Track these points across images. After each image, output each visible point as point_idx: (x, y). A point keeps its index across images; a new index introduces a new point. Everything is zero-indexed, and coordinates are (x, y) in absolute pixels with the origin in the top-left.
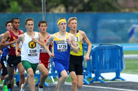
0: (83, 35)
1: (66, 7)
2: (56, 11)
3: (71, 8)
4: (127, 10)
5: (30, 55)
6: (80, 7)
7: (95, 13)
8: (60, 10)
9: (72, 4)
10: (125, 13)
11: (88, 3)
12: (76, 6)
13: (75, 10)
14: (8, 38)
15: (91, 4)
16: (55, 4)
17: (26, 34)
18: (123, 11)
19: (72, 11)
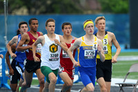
0: (112, 36)
1: (29, 9)
2: (19, 13)
3: (33, 10)
4: (90, 12)
5: (50, 60)
6: (43, 8)
7: (57, 15)
8: (23, 12)
9: (34, 6)
10: (87, 14)
11: (51, 5)
12: (38, 7)
13: (38, 12)
14: (27, 40)
15: (54, 6)
16: (18, 6)
17: (46, 36)
18: (85, 13)
19: (35, 13)
